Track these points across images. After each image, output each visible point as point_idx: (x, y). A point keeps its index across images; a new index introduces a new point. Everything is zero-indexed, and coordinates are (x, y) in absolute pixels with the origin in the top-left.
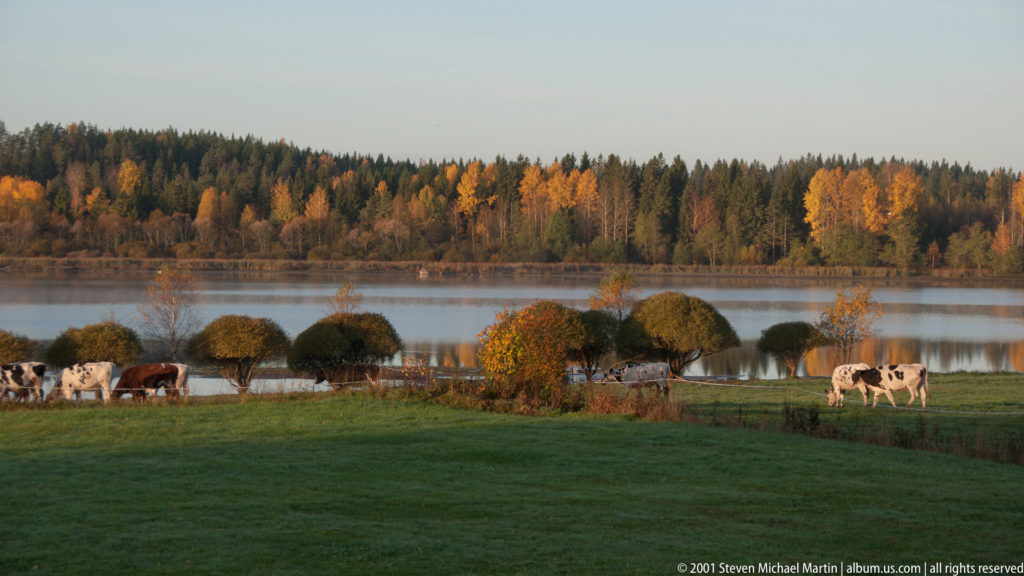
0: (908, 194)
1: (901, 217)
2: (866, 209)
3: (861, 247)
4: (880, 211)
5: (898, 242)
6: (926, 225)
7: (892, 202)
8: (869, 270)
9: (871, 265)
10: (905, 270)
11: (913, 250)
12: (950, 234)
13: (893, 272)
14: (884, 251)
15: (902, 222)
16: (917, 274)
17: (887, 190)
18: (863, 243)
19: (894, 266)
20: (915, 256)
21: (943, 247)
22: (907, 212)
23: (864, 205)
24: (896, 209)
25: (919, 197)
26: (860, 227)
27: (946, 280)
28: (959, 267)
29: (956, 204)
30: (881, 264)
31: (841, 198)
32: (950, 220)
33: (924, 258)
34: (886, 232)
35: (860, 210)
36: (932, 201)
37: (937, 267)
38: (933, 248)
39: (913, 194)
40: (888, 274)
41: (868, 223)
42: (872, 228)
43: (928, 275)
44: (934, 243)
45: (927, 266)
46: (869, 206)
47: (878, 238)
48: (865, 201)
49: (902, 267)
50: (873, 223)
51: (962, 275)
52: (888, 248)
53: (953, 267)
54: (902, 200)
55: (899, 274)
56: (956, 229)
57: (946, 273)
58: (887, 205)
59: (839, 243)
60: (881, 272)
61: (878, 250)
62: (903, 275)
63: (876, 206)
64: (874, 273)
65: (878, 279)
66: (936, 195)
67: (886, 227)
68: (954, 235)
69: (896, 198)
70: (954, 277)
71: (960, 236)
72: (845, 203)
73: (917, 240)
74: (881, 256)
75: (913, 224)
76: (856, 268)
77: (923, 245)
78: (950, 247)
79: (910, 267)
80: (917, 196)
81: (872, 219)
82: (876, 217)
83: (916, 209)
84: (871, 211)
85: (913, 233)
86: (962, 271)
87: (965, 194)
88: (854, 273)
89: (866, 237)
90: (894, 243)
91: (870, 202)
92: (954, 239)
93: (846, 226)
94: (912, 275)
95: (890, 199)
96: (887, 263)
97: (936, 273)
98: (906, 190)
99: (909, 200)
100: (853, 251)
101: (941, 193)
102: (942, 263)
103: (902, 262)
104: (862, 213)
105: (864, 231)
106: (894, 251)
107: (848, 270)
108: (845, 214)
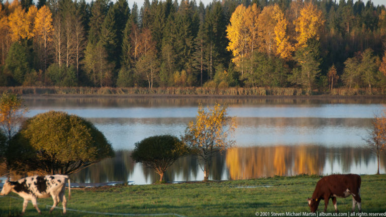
0: (311, 26)
1: (305, 46)
2: (277, 38)
3: (273, 71)
4: (289, 40)
5: (303, 66)
6: (327, 52)
7: (299, 33)
8: (279, 90)
9: (282, 86)
10: (309, 90)
11: (315, 72)
12: (346, 59)
13: (300, 91)
14: (292, 74)
15: (306, 49)
16: (318, 94)
17: (294, 23)
18: (274, 67)
19: (300, 86)
20: (317, 78)
21: (340, 70)
22: (311, 41)
23: (275, 36)
24: (302, 38)
25: (322, 29)
26: (272, 55)
27: (342, 97)
28: (353, 86)
29: (353, 34)
30: (289, 85)
31: (256, 30)
32: (347, 47)
33: (325, 80)
34: (294, 58)
35: (272, 40)
36: (333, 31)
37: (335, 87)
38: (332, 71)
39: (315, 26)
40: (295, 93)
41: (279, 51)
42: (282, 55)
43: (328, 93)
44: (333, 67)
45: (327, 86)
46: (279, 36)
47: (287, 63)
48: (276, 32)
49: (306, 87)
50: (283, 51)
51: (356, 94)
52: (295, 72)
53: (348, 87)
54: (307, 31)
55: (304, 93)
56: (351, 55)
57: (343, 92)
58: (294, 35)
59: (255, 67)
60: (289, 91)
61: (287, 74)
62: (307, 94)
63: (286, 37)
64: (283, 92)
65: (286, 97)
66: (338, 26)
67: (293, 54)
68: (349, 60)
69: (302, 29)
70: (349, 95)
71: (354, 60)
72: (260, 34)
73: (319, 64)
74: (290, 78)
75: (316, 51)
76: (269, 89)
77: (324, 69)
78: (346, 70)
79: (313, 87)
80: (320, 28)
81: (282, 47)
82: (286, 46)
83: (318, 39)
84: (282, 40)
85: (316, 59)
86: (355, 90)
87: (361, 26)
88: (267, 93)
89: (277, 62)
90: (300, 68)
91: (281, 33)
92: (349, 63)
93: (260, 54)
94: (314, 94)
95: (297, 30)
96: (295, 84)
97: (334, 92)
98: (310, 22)
99: (312, 31)
100: (267, 74)
101: (341, 25)
102: (339, 84)
103: (306, 82)
104: (274, 42)
105: (275, 57)
106: (300, 74)
107: (262, 91)
108: (260, 43)
